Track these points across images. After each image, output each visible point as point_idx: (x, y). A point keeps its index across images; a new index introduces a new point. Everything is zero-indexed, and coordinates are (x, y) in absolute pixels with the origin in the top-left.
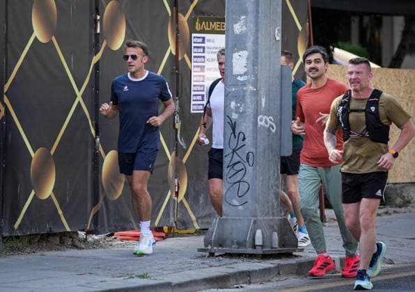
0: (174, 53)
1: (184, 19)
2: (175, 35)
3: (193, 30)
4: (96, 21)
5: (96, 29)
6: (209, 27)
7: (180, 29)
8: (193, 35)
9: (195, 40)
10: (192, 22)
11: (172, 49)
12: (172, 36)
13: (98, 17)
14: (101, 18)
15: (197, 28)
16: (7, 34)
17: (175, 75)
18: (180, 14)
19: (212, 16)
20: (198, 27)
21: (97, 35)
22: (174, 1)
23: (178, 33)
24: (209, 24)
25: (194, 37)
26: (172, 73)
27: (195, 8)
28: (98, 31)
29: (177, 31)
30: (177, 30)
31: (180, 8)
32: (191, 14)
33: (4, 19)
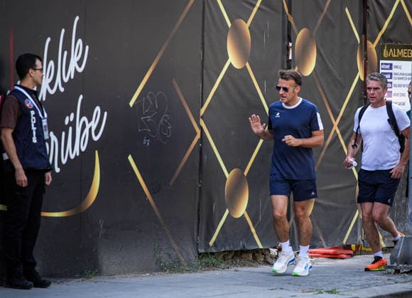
0: (362, 79)
1: (372, 46)
2: (363, 62)
3: (381, 57)
4: (288, 48)
5: (288, 55)
6: (396, 54)
7: (369, 55)
8: (381, 62)
9: (383, 66)
10: (380, 49)
11: (360, 74)
12: (361, 60)
13: (290, 44)
14: (293, 47)
15: (385, 55)
16: (203, 61)
17: (363, 100)
18: (369, 42)
19: (399, 43)
20: (385, 54)
21: (289, 61)
22: (363, 32)
23: (366, 59)
24: (396, 52)
25: (382, 64)
26: (361, 98)
27: (382, 36)
28: (290, 58)
29: (366, 58)
30: (366, 56)
31: (368, 35)
32: (379, 42)
33: (200, 45)
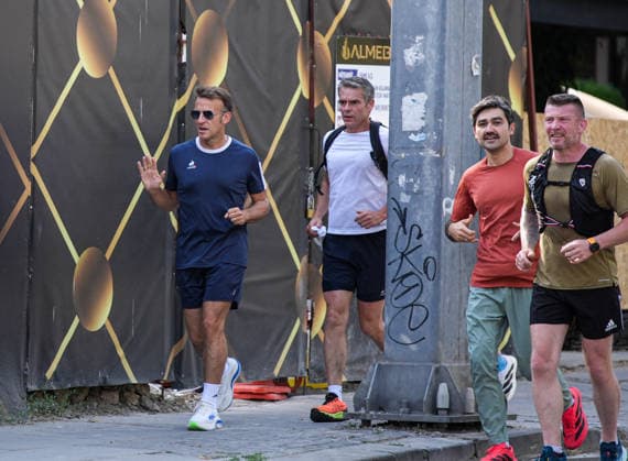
0: (306, 96)
1: (323, 41)
2: (308, 67)
3: (337, 59)
4: (180, 43)
5: (180, 55)
6: (364, 54)
7: (316, 54)
8: (338, 66)
9: (342, 75)
10: (336, 46)
11: (303, 89)
12: (304, 63)
13: (184, 37)
14: (189, 38)
15: (344, 55)
16: (35, 65)
17: (308, 132)
18: (317, 33)
19: (368, 36)
20: (345, 53)
21: (181, 65)
22: (308, 15)
23: (313, 63)
24: (364, 48)
25: (340, 71)
26: (304, 129)
27: (341, 23)
28: (184, 60)
29: (312, 60)
30: (312, 57)
31: (317, 23)
32: (335, 33)
33: (31, 39)
